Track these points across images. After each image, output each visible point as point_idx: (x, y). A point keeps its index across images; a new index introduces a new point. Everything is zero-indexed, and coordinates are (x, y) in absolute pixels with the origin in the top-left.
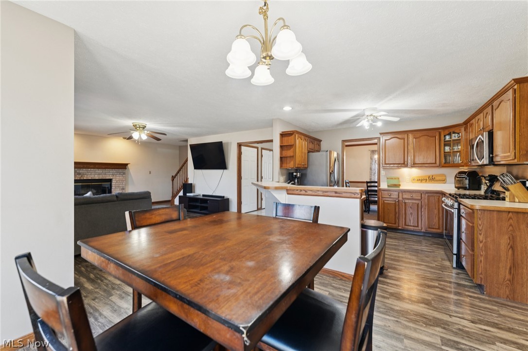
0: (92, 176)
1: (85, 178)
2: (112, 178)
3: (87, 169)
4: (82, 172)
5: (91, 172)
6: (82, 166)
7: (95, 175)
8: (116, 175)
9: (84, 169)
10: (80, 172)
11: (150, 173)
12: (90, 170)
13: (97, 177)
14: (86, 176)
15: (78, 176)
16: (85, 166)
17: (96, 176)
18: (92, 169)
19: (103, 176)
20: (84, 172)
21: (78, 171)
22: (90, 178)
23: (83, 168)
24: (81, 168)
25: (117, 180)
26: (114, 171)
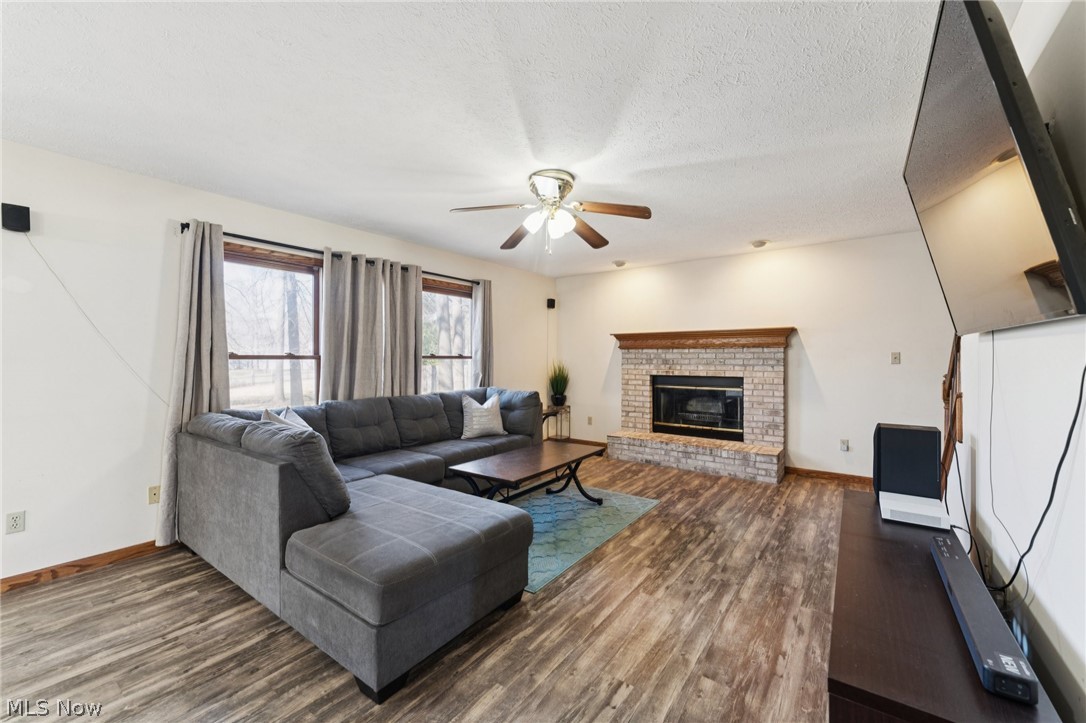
0: (692, 368)
1: (676, 373)
2: (740, 375)
3: (680, 350)
4: (671, 356)
5: (689, 356)
6: (669, 342)
7: (697, 364)
8: (753, 366)
9: (675, 351)
10: (667, 356)
11: (896, 359)
12: (687, 351)
13: (702, 372)
14: (679, 367)
15: (663, 367)
16: (676, 341)
17: (701, 367)
18: (692, 350)
19: (719, 368)
20: (674, 356)
21: (663, 356)
22: (687, 374)
23: (673, 348)
24: (668, 348)
25: (756, 381)
26: (748, 353)
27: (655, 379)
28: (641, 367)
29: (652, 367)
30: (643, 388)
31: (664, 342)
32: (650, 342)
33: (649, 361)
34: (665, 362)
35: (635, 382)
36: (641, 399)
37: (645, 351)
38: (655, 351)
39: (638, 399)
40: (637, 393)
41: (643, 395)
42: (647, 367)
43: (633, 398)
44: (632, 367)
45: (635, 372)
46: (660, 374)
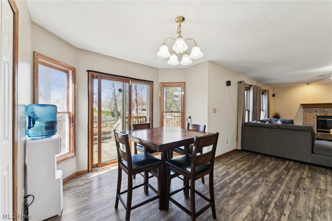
1: (329, 115)
4: (326, 110)
6: (326, 106)
10: (325, 110)
14: (330, 113)
15: (323, 113)
16: (329, 106)
20: (328, 110)
21: (323, 110)
23: (327, 108)
24: (325, 108)
27: (318, 117)
28: (313, 113)
29: (318, 113)
30: (314, 119)
31: (323, 106)
32: (317, 106)
33: (316, 112)
34: (324, 112)
35: (310, 118)
36: (313, 122)
37: (314, 109)
38: (319, 109)
39: (311, 122)
40: (310, 121)
41: (313, 121)
42: (316, 113)
43: (308, 122)
44: (309, 113)
45: (310, 115)
46: (321, 115)
